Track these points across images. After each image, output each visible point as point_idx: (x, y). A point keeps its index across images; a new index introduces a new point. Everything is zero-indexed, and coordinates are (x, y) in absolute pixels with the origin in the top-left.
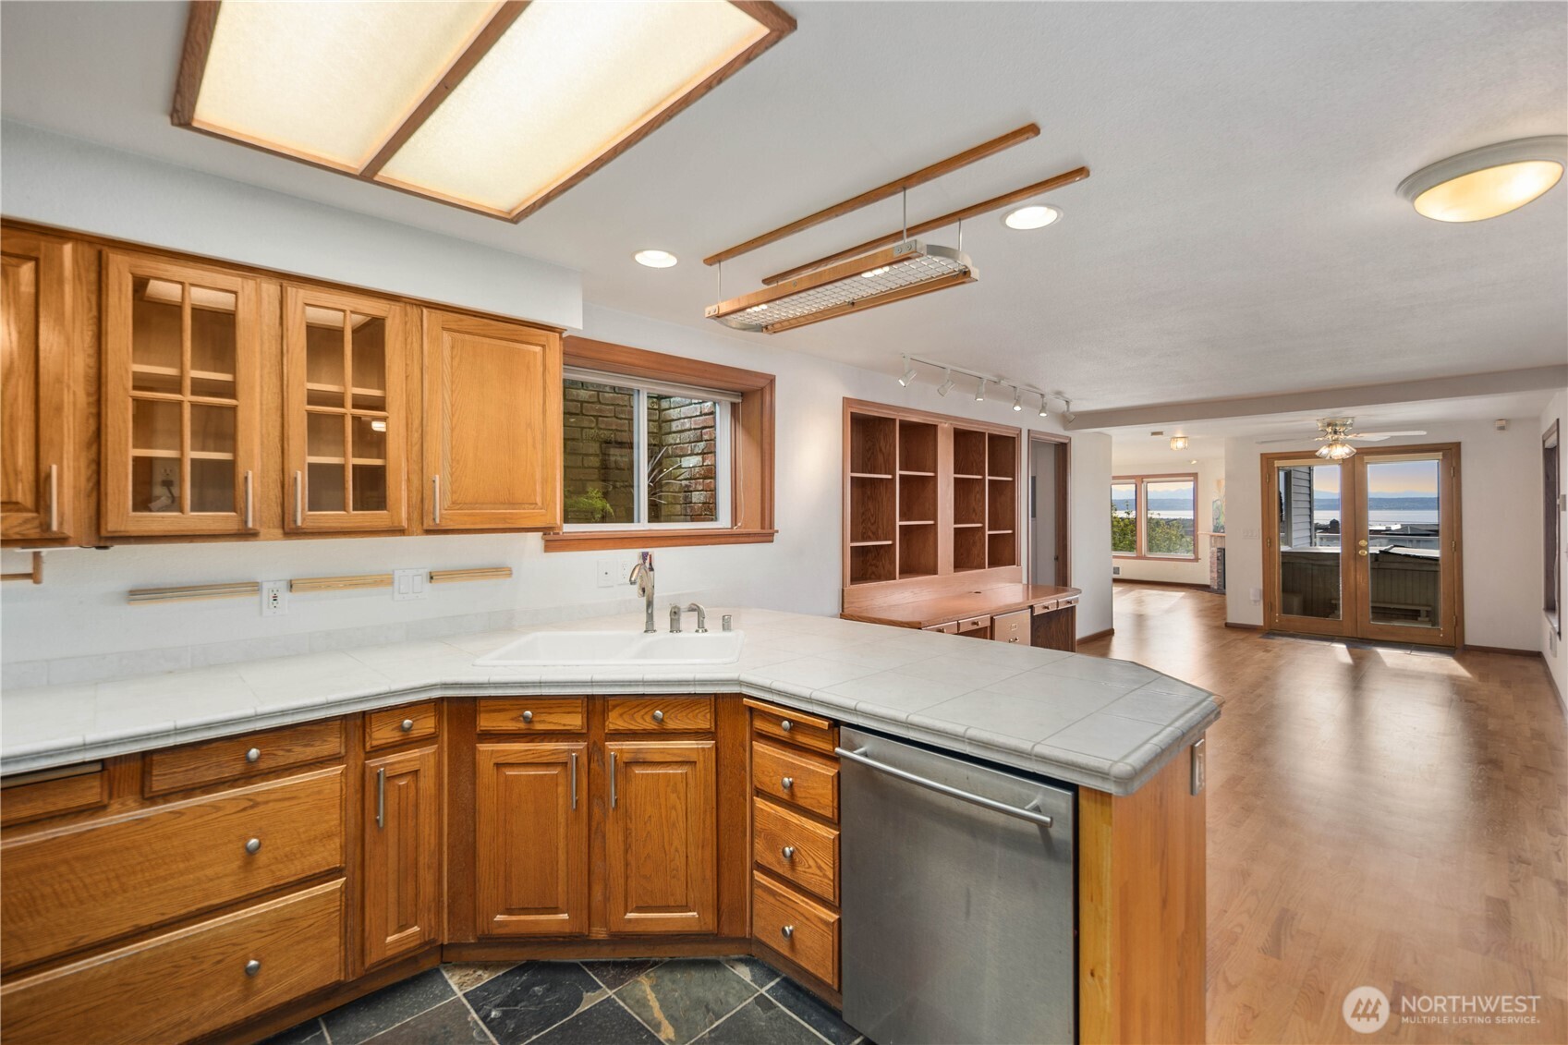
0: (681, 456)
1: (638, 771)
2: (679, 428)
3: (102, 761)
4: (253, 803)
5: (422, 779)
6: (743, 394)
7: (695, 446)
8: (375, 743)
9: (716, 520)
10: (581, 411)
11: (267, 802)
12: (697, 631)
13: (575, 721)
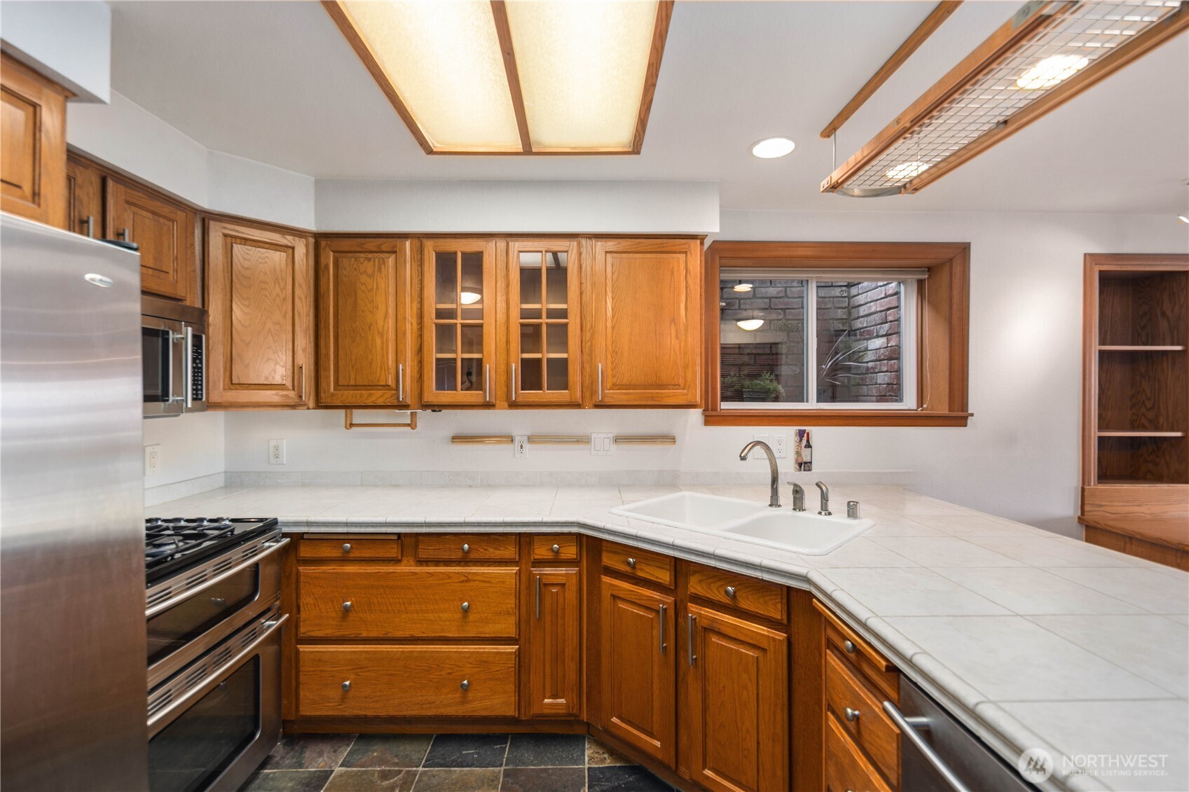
0: (868, 339)
1: (714, 639)
2: (866, 313)
3: (399, 535)
4: (467, 579)
5: (567, 590)
6: (930, 269)
7: (880, 328)
8: (536, 557)
9: (901, 400)
10: (770, 306)
11: (475, 581)
12: (820, 513)
13: (665, 577)
